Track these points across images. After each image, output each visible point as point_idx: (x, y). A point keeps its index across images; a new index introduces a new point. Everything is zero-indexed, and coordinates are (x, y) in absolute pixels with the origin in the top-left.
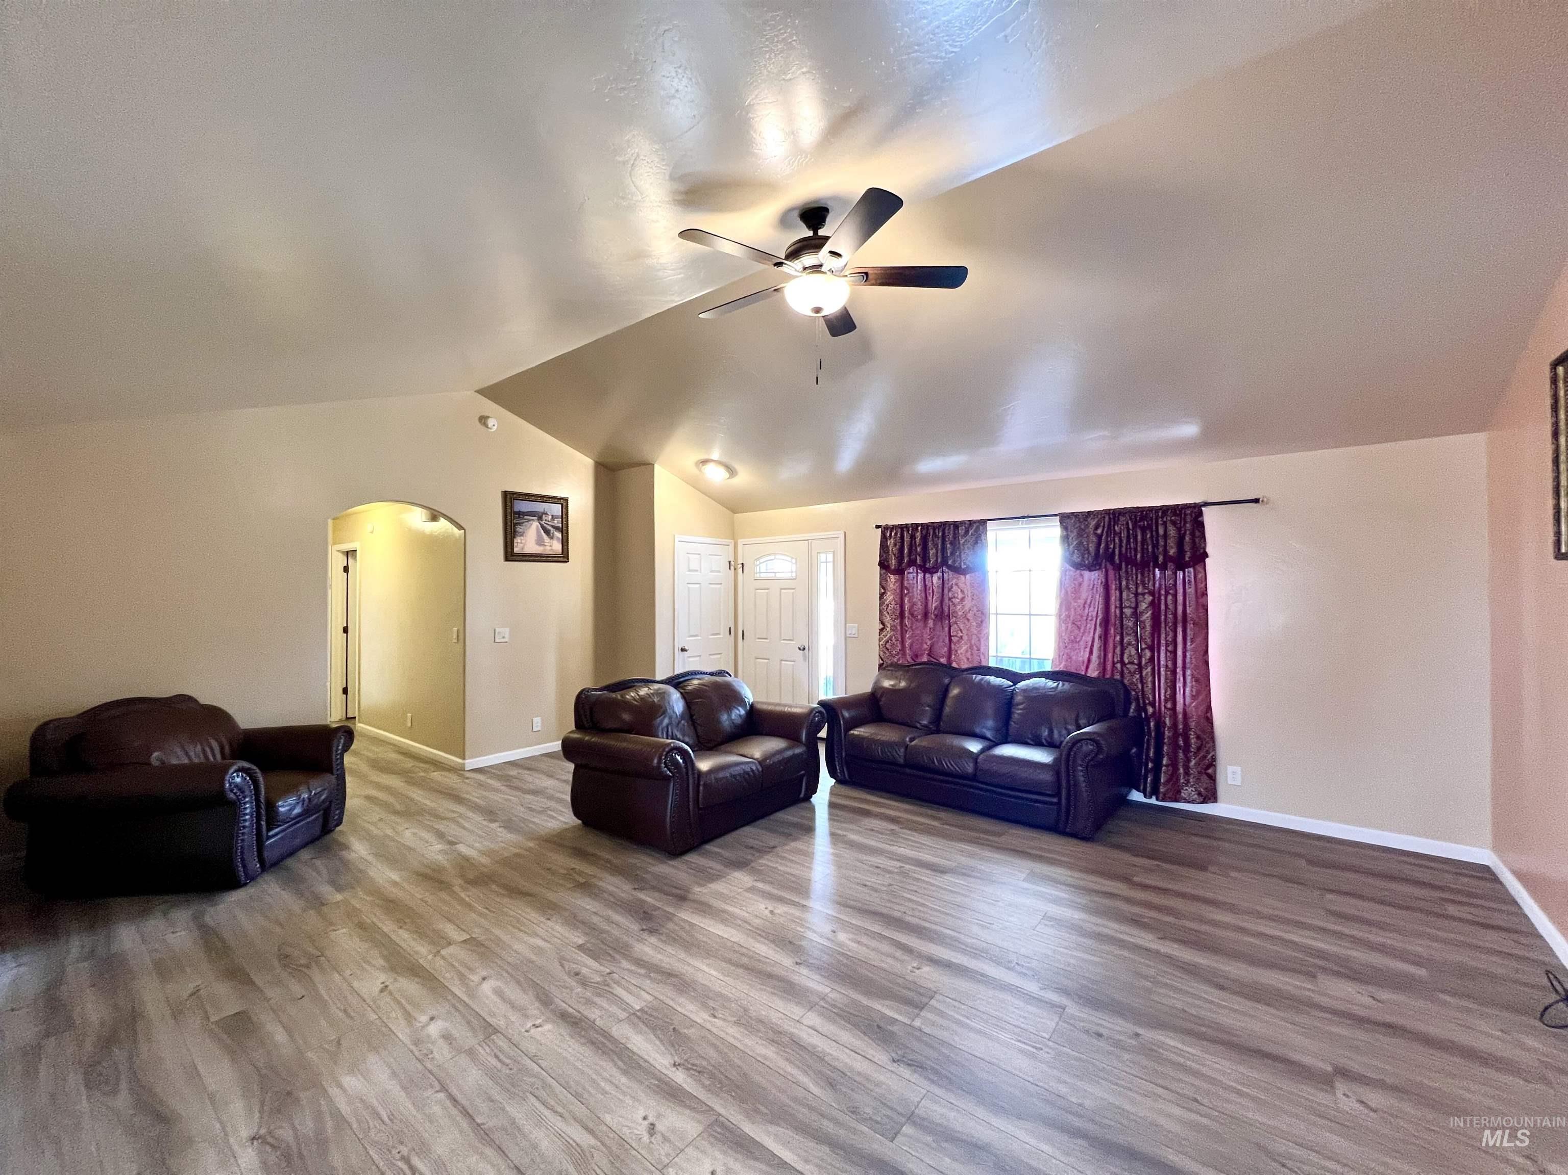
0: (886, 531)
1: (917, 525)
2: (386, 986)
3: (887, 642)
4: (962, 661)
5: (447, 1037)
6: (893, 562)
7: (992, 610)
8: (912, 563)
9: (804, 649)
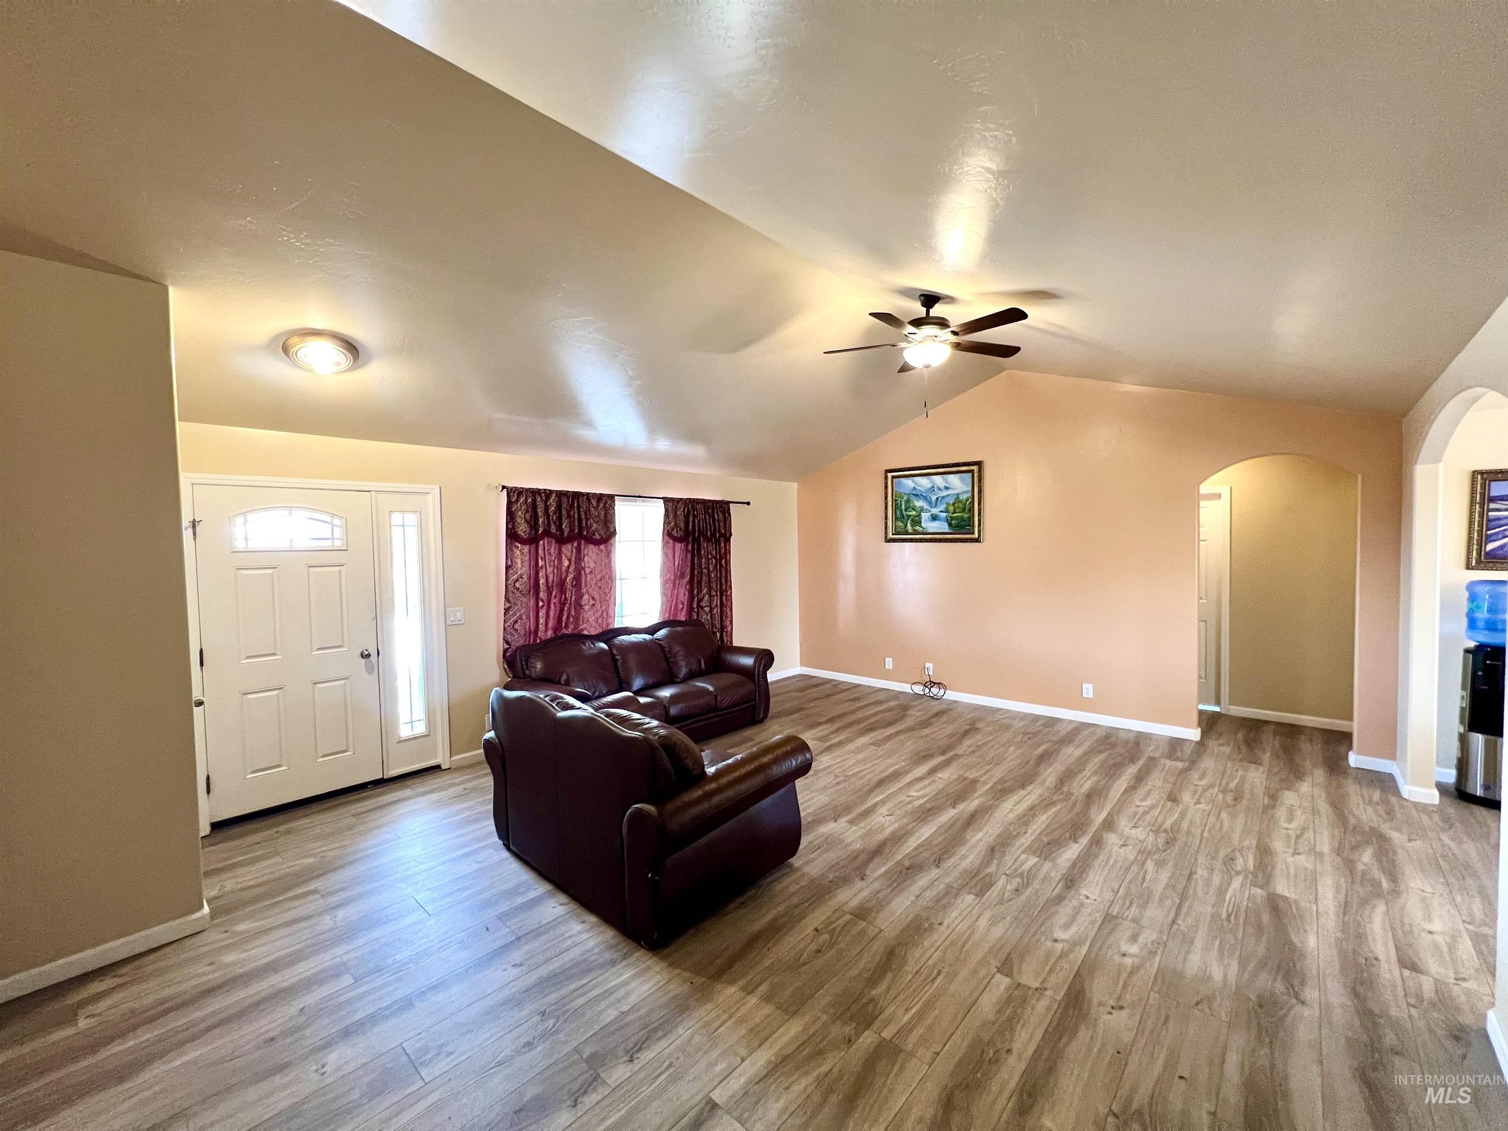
0: (514, 495)
1: (551, 492)
2: (1113, 1008)
3: (516, 622)
4: (590, 628)
5: (1134, 938)
6: (523, 529)
7: (618, 577)
8: (547, 533)
9: (369, 656)
